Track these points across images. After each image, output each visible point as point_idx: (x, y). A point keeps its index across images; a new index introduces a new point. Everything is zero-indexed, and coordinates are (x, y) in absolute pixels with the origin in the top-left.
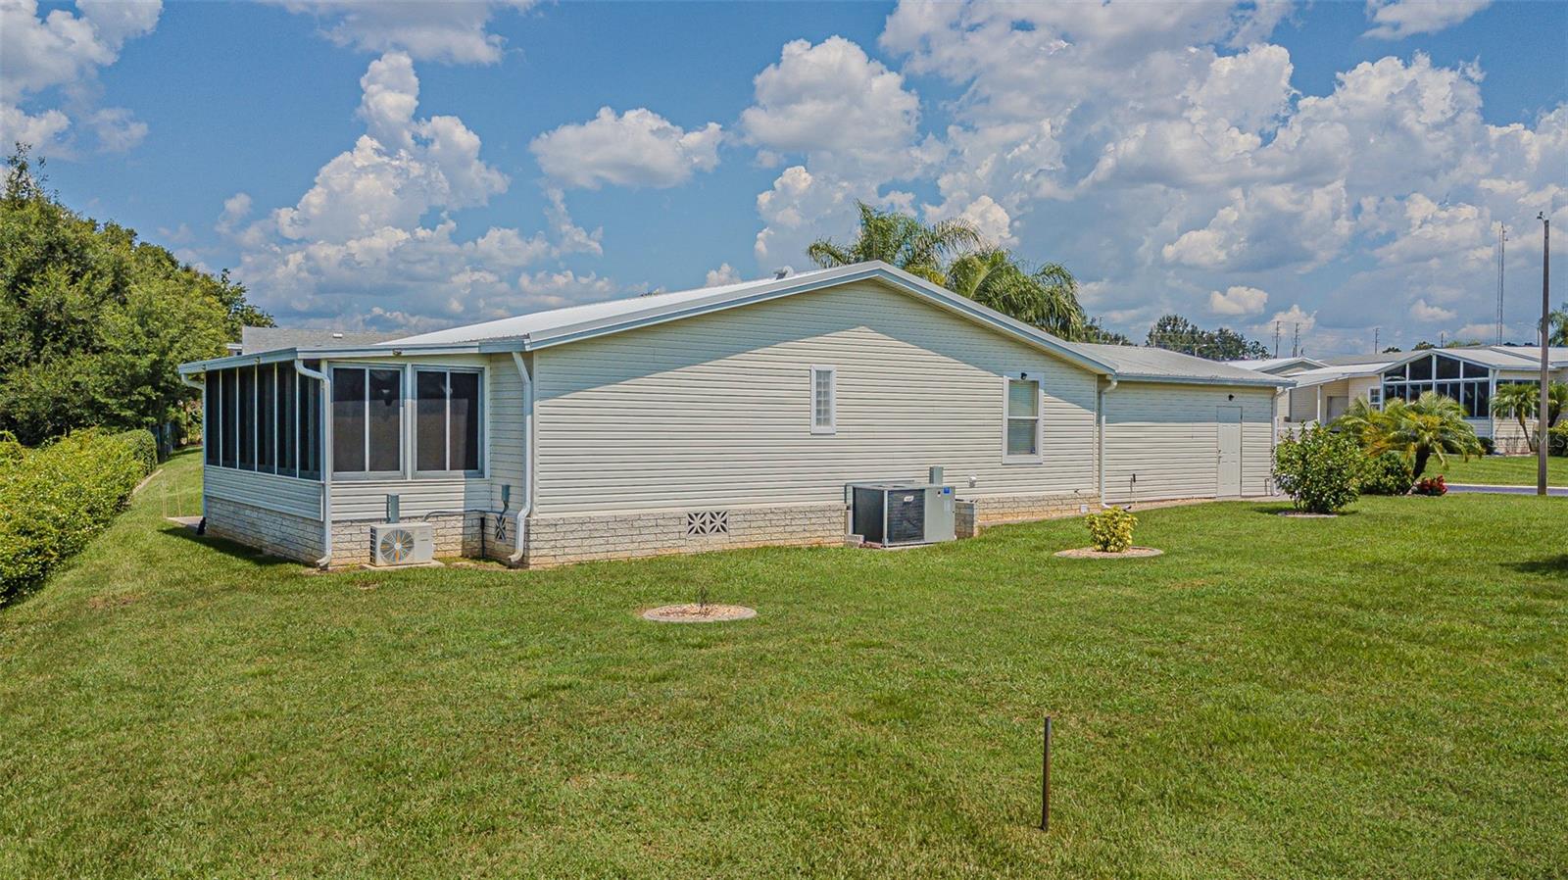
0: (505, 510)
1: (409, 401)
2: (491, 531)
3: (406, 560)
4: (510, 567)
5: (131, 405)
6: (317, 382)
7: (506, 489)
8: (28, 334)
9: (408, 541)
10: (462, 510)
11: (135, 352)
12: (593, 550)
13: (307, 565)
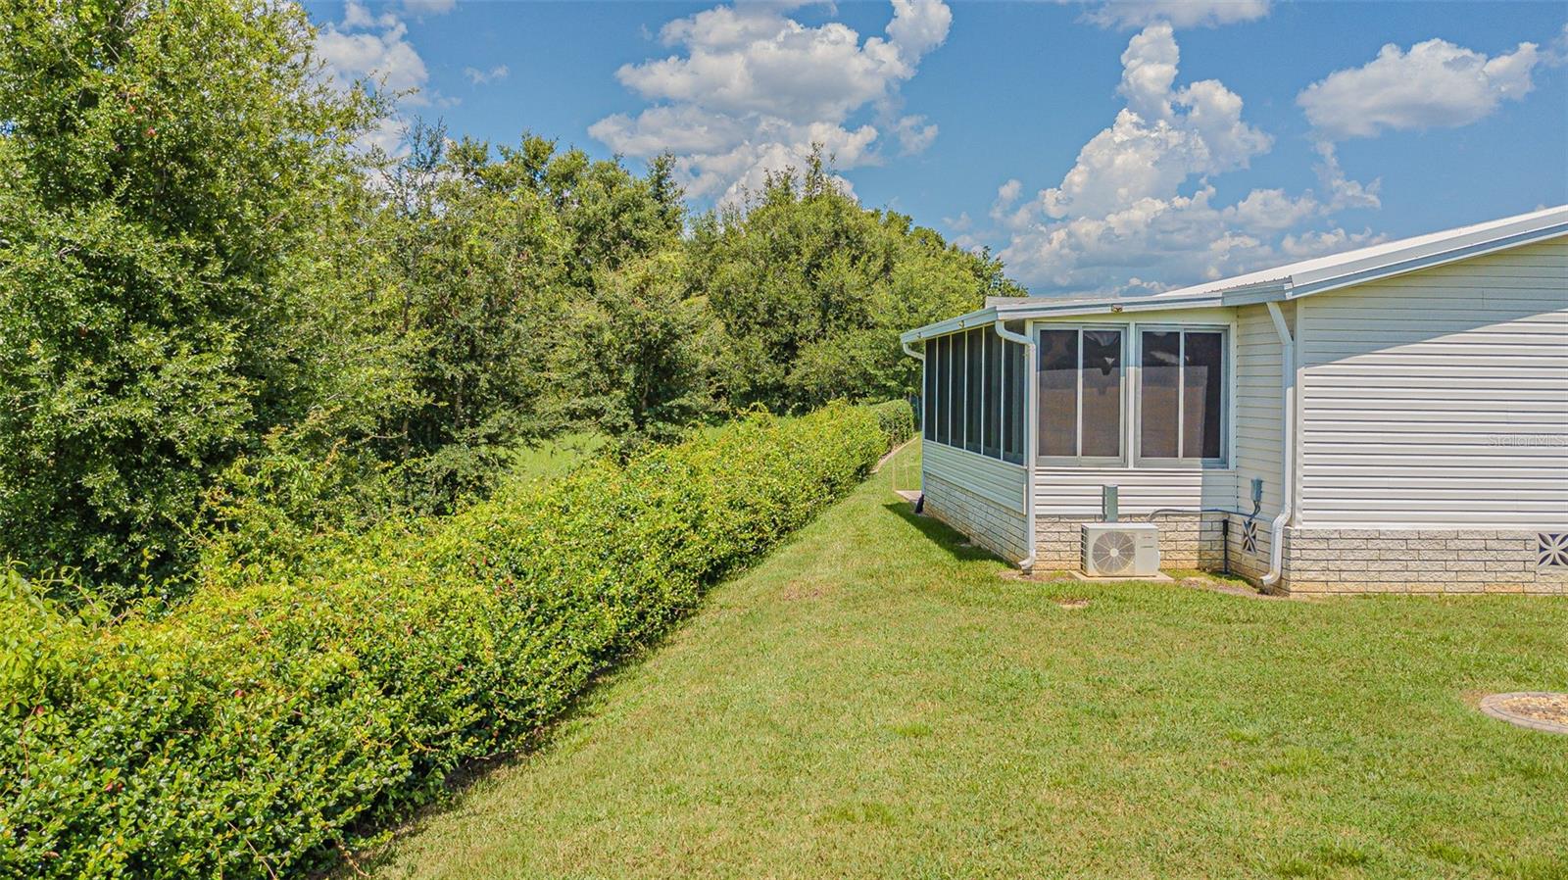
0: (1255, 513)
1: (1132, 369)
2: (1237, 538)
3: (1125, 571)
4: (1263, 592)
5: (896, 376)
6: (1022, 347)
7: (1258, 484)
8: (818, 314)
9: (1128, 550)
10: (1198, 509)
11: (899, 327)
12: (1385, 577)
13: (1011, 565)
